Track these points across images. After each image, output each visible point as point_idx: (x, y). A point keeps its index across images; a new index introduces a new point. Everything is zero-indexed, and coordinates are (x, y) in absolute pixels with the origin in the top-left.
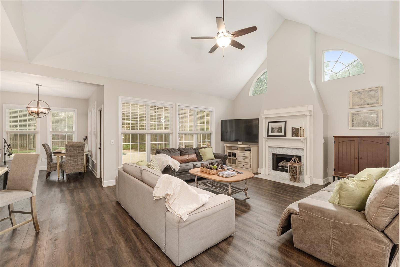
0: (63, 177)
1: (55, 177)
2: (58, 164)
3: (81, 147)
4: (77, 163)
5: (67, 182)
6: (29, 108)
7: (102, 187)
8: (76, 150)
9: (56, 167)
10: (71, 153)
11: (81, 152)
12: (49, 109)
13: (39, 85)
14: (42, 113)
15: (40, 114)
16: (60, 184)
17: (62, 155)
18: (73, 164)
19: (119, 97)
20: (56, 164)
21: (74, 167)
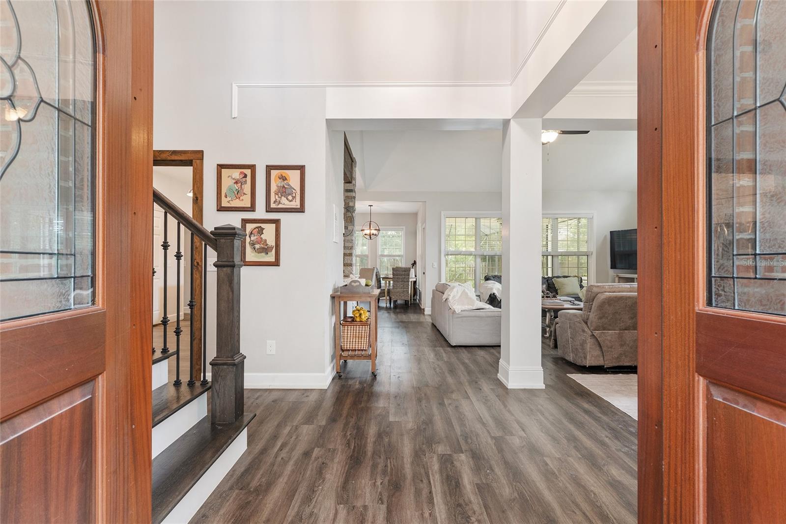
0: (391, 304)
1: (383, 304)
2: (386, 290)
3: (407, 271)
4: (402, 290)
5: (394, 308)
6: (363, 230)
7: (424, 314)
8: (402, 275)
9: (384, 293)
10: (398, 278)
11: (407, 277)
12: (379, 230)
13: (371, 206)
14: (373, 234)
15: (371, 236)
16: (387, 309)
17: (389, 280)
18: (399, 290)
19: (442, 212)
20: (384, 289)
21: (400, 293)
